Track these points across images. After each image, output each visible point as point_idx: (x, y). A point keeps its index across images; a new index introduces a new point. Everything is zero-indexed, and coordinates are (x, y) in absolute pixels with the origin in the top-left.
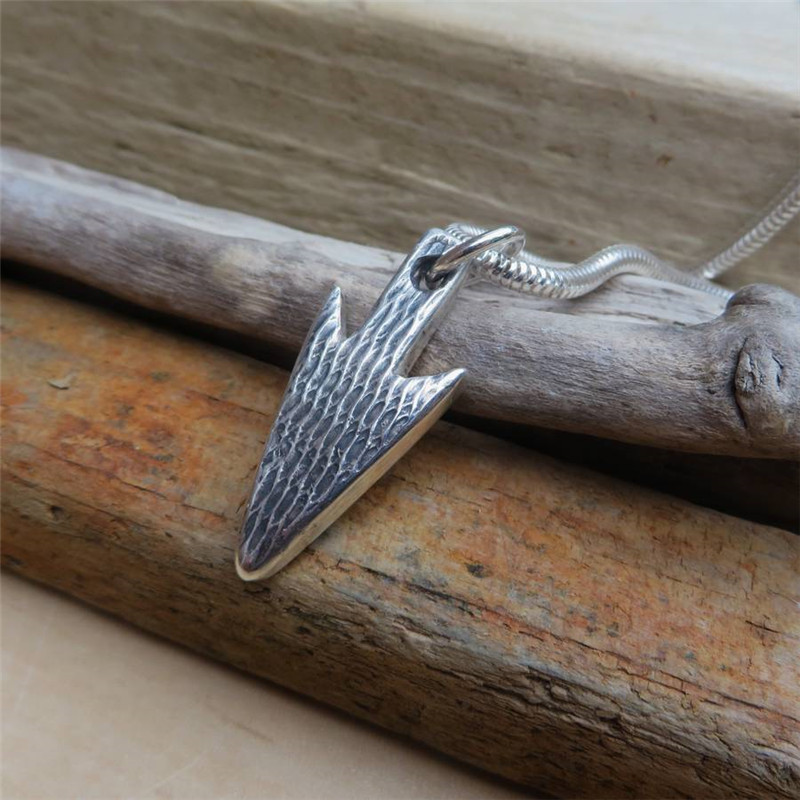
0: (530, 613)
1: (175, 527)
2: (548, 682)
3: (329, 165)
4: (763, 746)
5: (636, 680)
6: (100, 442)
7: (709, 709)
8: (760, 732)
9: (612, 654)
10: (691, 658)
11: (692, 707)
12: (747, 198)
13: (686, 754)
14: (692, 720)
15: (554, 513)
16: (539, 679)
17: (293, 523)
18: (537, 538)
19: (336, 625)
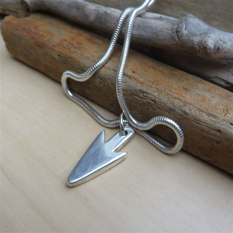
0: (142, 80)
1: (80, 59)
2: (143, 93)
4: (181, 107)
5: (159, 93)
6: (68, 43)
7: (172, 99)
8: (180, 104)
9: (156, 88)
10: (171, 91)
11: (169, 98)
13: (166, 108)
14: (168, 101)
15: (151, 66)
16: (142, 92)
18: (147, 69)
19: (106, 80)
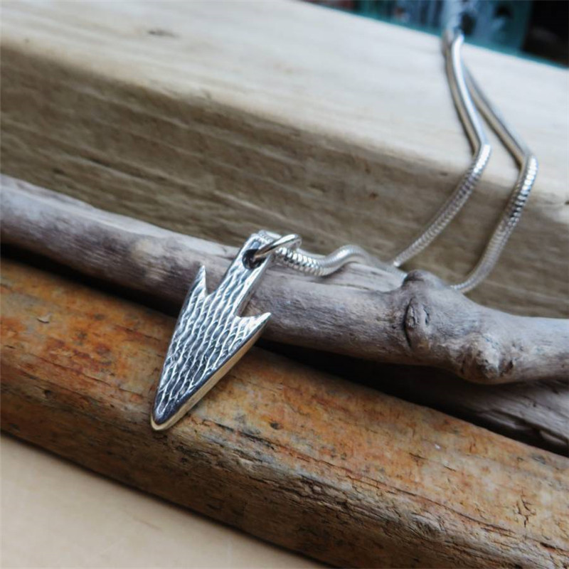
0: (302, 448)
1: (116, 402)
2: (311, 484)
3: (185, 190)
4: (415, 514)
5: (355, 482)
6: (71, 353)
7: (390, 496)
8: (414, 507)
9: (343, 468)
10: (382, 471)
11: (382, 495)
12: (417, 220)
13: (378, 520)
14: (382, 502)
15: (314, 397)
16: (307, 483)
17: (182, 397)
18: (305, 410)
19: (202, 456)
